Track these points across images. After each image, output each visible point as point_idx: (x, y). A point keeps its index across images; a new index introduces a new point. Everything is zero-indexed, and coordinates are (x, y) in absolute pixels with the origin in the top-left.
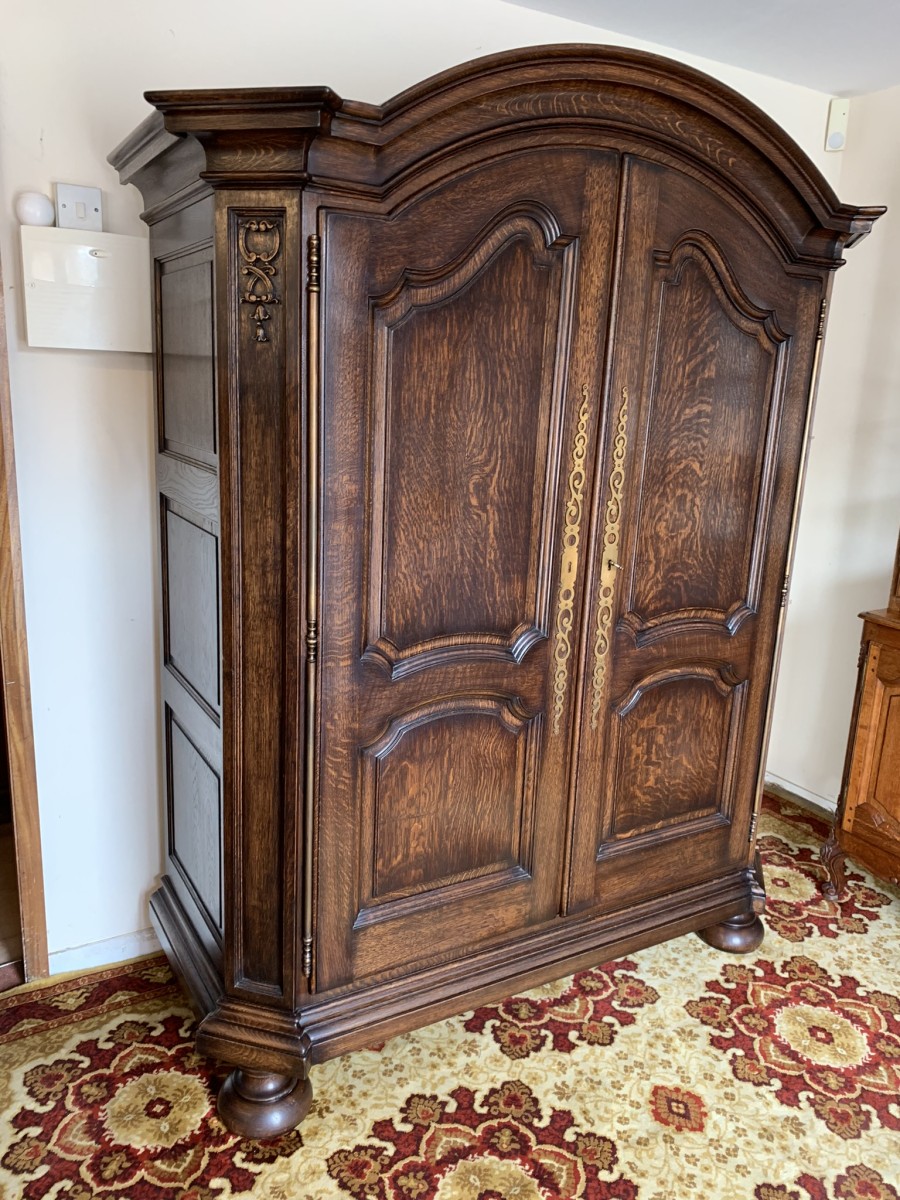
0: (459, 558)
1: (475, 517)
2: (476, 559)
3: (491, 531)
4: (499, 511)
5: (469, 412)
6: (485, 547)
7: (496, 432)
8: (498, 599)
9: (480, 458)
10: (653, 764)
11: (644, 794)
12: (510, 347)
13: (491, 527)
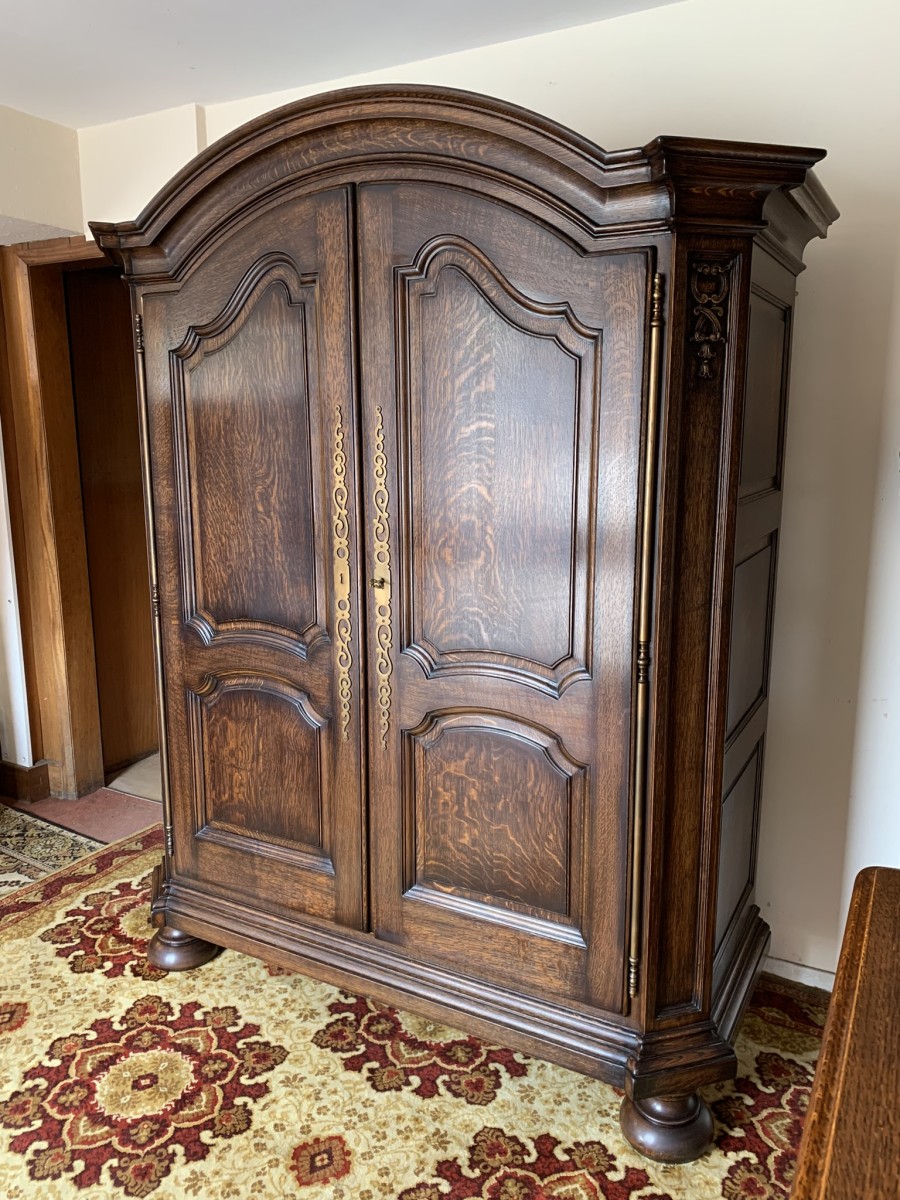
0: (253, 555)
1: (262, 522)
2: (266, 557)
3: (276, 536)
4: (281, 518)
5: (249, 433)
6: (272, 548)
7: (272, 450)
8: (288, 597)
9: (261, 471)
10: (467, 820)
11: (457, 849)
12: (275, 377)
13: (276, 532)
